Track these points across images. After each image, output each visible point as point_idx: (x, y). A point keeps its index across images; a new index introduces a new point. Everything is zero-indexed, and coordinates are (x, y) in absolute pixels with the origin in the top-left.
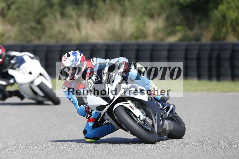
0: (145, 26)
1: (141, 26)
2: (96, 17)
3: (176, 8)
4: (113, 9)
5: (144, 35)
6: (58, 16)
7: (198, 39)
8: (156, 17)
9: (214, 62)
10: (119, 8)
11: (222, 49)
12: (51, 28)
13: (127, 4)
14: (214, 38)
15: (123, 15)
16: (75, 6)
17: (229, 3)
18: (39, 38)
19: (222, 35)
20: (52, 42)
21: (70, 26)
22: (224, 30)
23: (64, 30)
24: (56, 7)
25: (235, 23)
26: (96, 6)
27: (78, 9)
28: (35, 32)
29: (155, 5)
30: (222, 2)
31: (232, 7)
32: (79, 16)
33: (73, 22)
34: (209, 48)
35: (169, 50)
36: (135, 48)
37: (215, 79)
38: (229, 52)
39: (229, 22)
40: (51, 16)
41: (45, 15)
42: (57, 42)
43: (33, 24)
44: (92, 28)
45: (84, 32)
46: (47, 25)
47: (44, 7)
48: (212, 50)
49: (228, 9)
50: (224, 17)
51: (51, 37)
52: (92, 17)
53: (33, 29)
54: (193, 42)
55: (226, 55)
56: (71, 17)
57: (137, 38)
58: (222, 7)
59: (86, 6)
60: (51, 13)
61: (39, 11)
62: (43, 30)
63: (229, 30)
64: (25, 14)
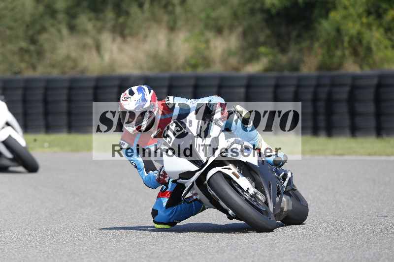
0: (208, 48)
1: (202, 46)
2: (127, 31)
3: (259, 17)
4: (155, 19)
5: (207, 62)
6: (65, 31)
7: (296, 69)
8: (226, 32)
9: (321, 105)
10: (165, 18)
11: (335, 83)
12: (54, 50)
13: (178, 10)
14: (321, 67)
15: (172, 29)
16: (92, 15)
17: (345, 8)
18: (34, 67)
19: (336, 60)
20: (55, 73)
21: (84, 47)
22: (339, 53)
23: (73, 54)
24: (61, 16)
25: (356, 42)
26: (127, 13)
27: (97, 19)
28: (27, 57)
29: (224, 12)
30: (334, 7)
31: (350, 15)
32: (100, 31)
33: (89, 41)
34: (314, 82)
35: (248, 87)
36: (192, 82)
37: (323, 133)
38: (347, 89)
39: (346, 39)
40: (53, 30)
41: (43, 29)
42: (64, 73)
43: (23, 44)
44: (121, 50)
45: (107, 57)
46: (47, 46)
47: (42, 16)
48: (318, 86)
49: (345, 17)
50: (338, 30)
51: (53, 66)
52: (121, 32)
53: (23, 51)
54: (286, 73)
55: (342, 94)
56: (86, 32)
57: (195, 66)
58: (335, 16)
59: (110, 14)
60: (53, 25)
61: (34, 22)
62: (40, 54)
63: (347, 52)
64: (11, 28)
